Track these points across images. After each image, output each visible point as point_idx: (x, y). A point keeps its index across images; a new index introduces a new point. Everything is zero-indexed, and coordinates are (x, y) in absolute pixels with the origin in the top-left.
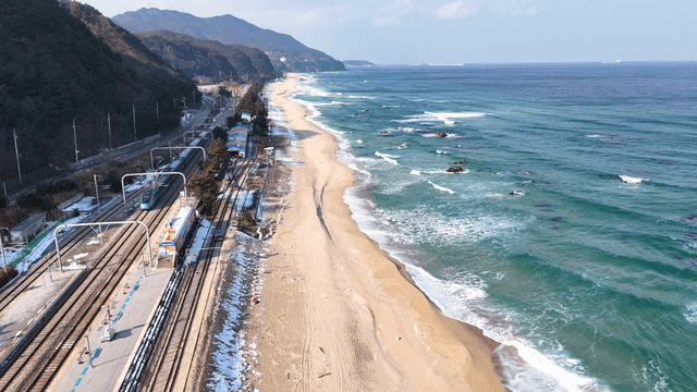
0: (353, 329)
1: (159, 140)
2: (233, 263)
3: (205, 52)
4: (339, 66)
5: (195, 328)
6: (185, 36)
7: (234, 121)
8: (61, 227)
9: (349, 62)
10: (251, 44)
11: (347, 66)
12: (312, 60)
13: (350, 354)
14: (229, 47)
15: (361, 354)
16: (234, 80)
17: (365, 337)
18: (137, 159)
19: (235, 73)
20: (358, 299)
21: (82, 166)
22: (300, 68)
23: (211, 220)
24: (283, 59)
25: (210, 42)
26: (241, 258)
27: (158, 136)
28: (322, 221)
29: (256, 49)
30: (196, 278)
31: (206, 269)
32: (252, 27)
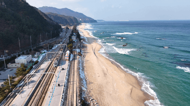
0: (103, 71)
1: (56, 39)
2: (79, 61)
3: (61, 18)
4: (95, 21)
5: (75, 69)
6: (56, 14)
7: (72, 35)
8: (43, 55)
9: (98, 20)
10: (72, 16)
11: (97, 21)
12: (88, 20)
13: (103, 74)
14: (67, 17)
15: (105, 74)
16: (69, 25)
17: (106, 72)
18: (53, 42)
19: (69, 23)
20: (104, 67)
21: (42, 44)
22: (85, 22)
23: (73, 54)
24: (80, 20)
25: (62, 15)
26: (80, 60)
27: (56, 38)
28: (95, 55)
29: (74, 17)
30: (73, 63)
31: (74, 62)
32: (72, 11)
